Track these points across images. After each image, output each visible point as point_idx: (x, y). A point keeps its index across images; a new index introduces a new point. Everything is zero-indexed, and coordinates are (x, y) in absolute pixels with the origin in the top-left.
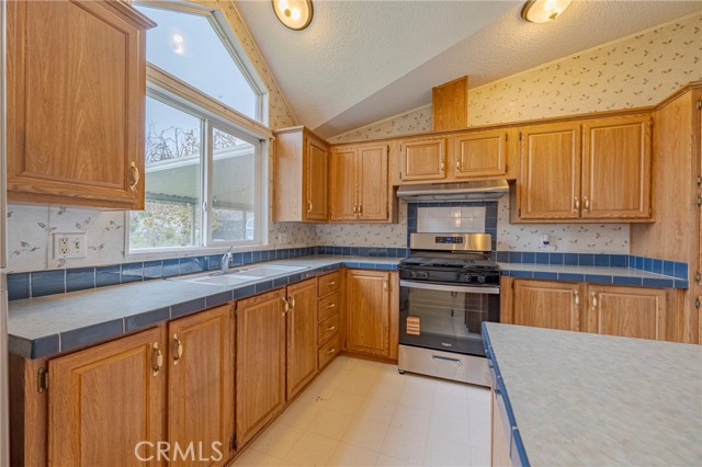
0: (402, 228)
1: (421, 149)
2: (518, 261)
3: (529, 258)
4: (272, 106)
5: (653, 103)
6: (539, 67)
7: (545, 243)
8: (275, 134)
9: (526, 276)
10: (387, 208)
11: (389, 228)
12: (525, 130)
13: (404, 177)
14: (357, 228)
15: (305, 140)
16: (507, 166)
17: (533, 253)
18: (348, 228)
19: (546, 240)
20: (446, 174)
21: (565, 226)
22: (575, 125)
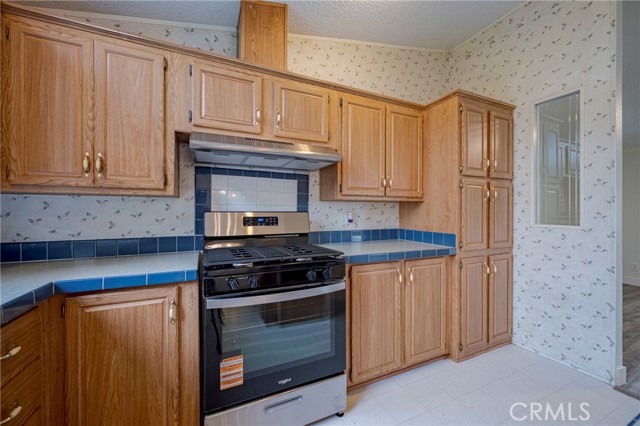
0: (186, 204)
1: (226, 82)
5: (424, 103)
6: (342, 40)
7: (350, 221)
10: (165, 170)
11: (161, 204)
12: (346, 97)
13: (196, 120)
14: (90, 203)
16: (329, 133)
17: (339, 232)
18: (62, 203)
19: (351, 218)
20: (262, 128)
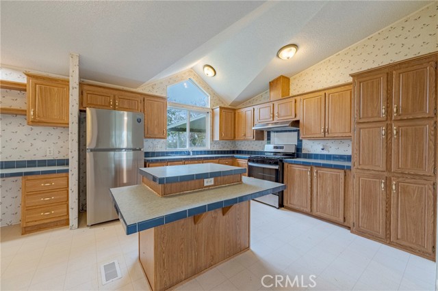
2: (312, 158)
3: (316, 156)
4: (211, 100)
7: (323, 149)
8: (213, 110)
9: (318, 165)
10: (253, 134)
12: (302, 98)
13: (259, 121)
15: (221, 111)
16: (295, 114)
20: (273, 119)
21: (333, 141)
22: (323, 93)
